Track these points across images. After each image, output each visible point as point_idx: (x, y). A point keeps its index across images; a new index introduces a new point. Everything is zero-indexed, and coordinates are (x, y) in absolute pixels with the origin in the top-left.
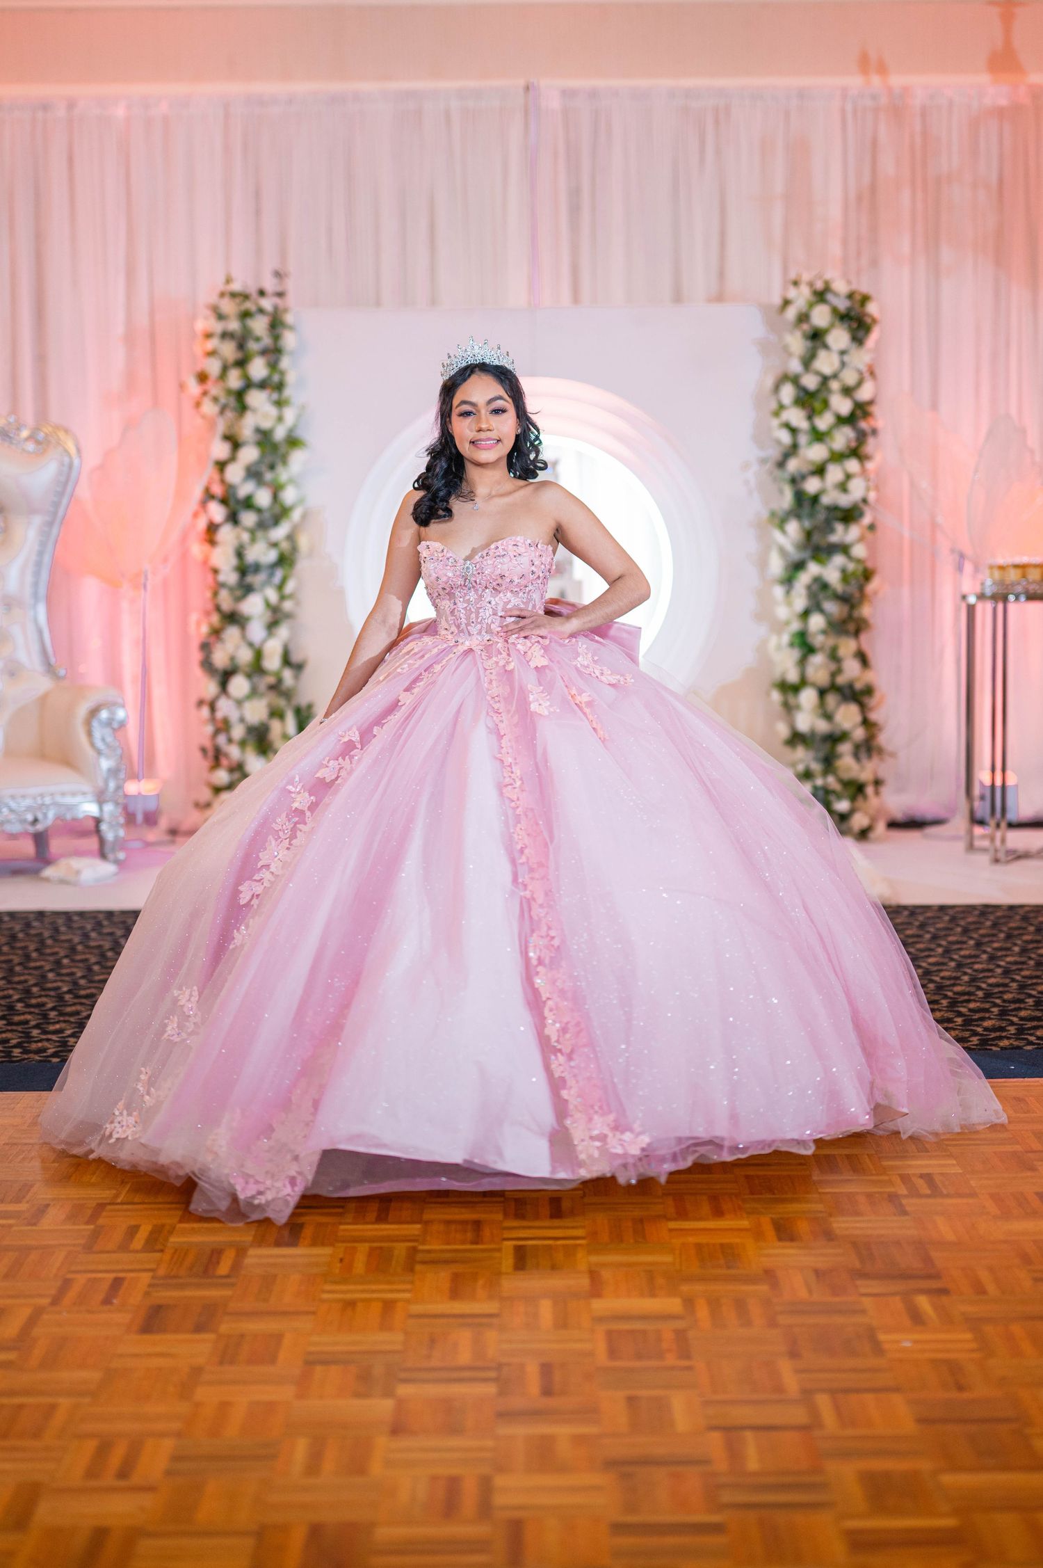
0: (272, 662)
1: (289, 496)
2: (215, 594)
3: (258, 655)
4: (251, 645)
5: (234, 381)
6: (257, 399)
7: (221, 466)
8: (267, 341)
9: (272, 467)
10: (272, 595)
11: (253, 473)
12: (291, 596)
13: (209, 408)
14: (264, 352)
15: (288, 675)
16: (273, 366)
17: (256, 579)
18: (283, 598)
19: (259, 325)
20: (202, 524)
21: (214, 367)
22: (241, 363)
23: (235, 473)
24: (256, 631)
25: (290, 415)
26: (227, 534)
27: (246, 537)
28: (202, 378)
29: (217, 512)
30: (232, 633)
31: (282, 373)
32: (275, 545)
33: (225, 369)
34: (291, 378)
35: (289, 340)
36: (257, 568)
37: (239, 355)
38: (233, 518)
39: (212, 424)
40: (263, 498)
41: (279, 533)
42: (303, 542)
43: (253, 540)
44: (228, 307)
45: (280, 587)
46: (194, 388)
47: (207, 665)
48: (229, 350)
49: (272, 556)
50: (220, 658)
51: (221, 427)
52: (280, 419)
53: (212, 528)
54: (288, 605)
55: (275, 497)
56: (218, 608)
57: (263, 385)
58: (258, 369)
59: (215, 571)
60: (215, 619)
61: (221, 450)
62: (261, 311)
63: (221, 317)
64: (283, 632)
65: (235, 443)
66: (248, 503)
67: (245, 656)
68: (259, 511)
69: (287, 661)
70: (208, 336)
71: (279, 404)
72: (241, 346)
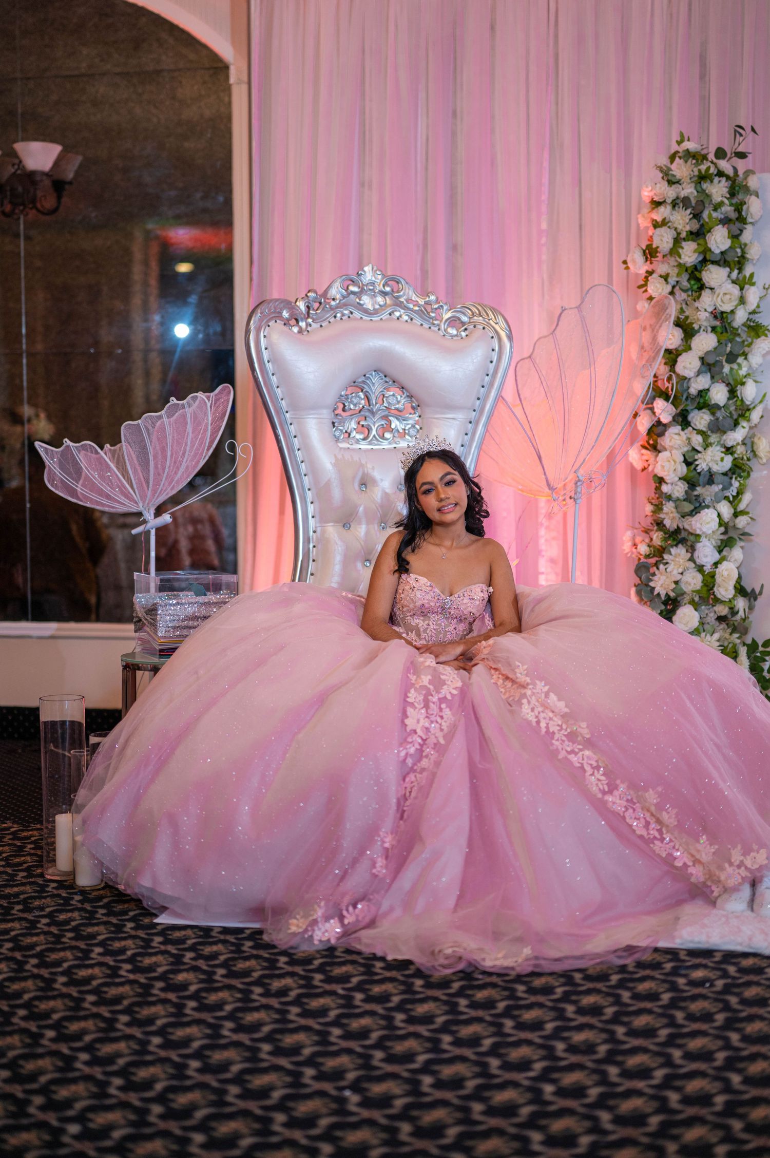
0: (725, 590)
1: (749, 392)
2: (658, 508)
3: (709, 581)
4: (700, 569)
5: (689, 254)
6: (715, 276)
7: (672, 357)
8: (728, 209)
9: (732, 358)
10: (725, 509)
11: (709, 365)
12: (743, 513)
13: (657, 288)
14: (726, 221)
15: (741, 604)
16: (735, 237)
17: (707, 492)
18: (736, 515)
19: (718, 190)
20: (644, 423)
21: (664, 240)
22: (699, 234)
23: (688, 364)
24: (706, 553)
25: (753, 295)
26: (675, 438)
27: (697, 440)
28: (650, 253)
29: (664, 410)
30: (678, 555)
31: (743, 247)
32: (729, 450)
33: (677, 241)
34: (753, 252)
35: (754, 207)
36: (711, 479)
37: (695, 226)
38: (683, 420)
39: (660, 309)
40: (719, 394)
41: (736, 436)
42: (762, 446)
43: (707, 445)
44: (681, 169)
45: (734, 501)
46: (639, 266)
47: (645, 592)
48: (682, 220)
49: (728, 462)
50: (662, 584)
51: (673, 311)
52: (742, 301)
53: (657, 429)
54: (741, 522)
55: (732, 393)
56: (660, 524)
57: (723, 261)
58: (719, 240)
59: (661, 480)
60: (657, 538)
61: (671, 337)
62: (720, 174)
63: (672, 182)
64: (737, 553)
65: (688, 330)
66: (702, 401)
67: (693, 582)
68: (713, 408)
69: (741, 590)
70: (656, 204)
71: (742, 283)
72: (697, 216)
